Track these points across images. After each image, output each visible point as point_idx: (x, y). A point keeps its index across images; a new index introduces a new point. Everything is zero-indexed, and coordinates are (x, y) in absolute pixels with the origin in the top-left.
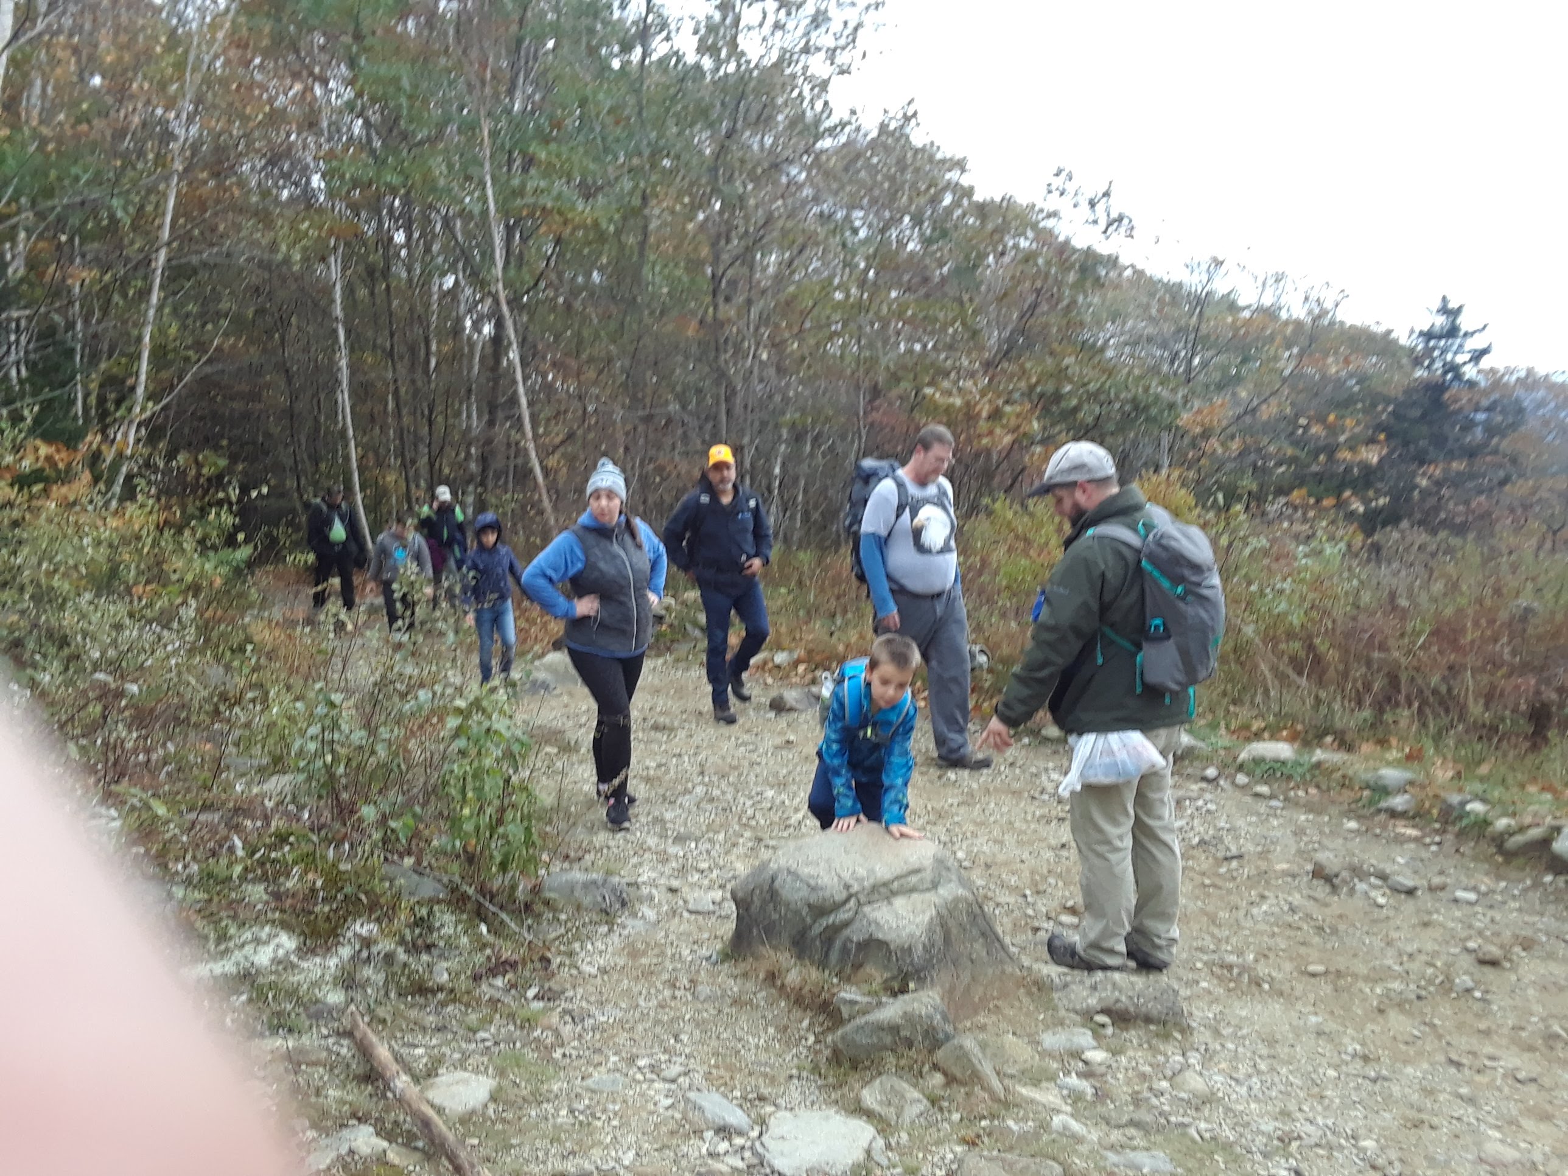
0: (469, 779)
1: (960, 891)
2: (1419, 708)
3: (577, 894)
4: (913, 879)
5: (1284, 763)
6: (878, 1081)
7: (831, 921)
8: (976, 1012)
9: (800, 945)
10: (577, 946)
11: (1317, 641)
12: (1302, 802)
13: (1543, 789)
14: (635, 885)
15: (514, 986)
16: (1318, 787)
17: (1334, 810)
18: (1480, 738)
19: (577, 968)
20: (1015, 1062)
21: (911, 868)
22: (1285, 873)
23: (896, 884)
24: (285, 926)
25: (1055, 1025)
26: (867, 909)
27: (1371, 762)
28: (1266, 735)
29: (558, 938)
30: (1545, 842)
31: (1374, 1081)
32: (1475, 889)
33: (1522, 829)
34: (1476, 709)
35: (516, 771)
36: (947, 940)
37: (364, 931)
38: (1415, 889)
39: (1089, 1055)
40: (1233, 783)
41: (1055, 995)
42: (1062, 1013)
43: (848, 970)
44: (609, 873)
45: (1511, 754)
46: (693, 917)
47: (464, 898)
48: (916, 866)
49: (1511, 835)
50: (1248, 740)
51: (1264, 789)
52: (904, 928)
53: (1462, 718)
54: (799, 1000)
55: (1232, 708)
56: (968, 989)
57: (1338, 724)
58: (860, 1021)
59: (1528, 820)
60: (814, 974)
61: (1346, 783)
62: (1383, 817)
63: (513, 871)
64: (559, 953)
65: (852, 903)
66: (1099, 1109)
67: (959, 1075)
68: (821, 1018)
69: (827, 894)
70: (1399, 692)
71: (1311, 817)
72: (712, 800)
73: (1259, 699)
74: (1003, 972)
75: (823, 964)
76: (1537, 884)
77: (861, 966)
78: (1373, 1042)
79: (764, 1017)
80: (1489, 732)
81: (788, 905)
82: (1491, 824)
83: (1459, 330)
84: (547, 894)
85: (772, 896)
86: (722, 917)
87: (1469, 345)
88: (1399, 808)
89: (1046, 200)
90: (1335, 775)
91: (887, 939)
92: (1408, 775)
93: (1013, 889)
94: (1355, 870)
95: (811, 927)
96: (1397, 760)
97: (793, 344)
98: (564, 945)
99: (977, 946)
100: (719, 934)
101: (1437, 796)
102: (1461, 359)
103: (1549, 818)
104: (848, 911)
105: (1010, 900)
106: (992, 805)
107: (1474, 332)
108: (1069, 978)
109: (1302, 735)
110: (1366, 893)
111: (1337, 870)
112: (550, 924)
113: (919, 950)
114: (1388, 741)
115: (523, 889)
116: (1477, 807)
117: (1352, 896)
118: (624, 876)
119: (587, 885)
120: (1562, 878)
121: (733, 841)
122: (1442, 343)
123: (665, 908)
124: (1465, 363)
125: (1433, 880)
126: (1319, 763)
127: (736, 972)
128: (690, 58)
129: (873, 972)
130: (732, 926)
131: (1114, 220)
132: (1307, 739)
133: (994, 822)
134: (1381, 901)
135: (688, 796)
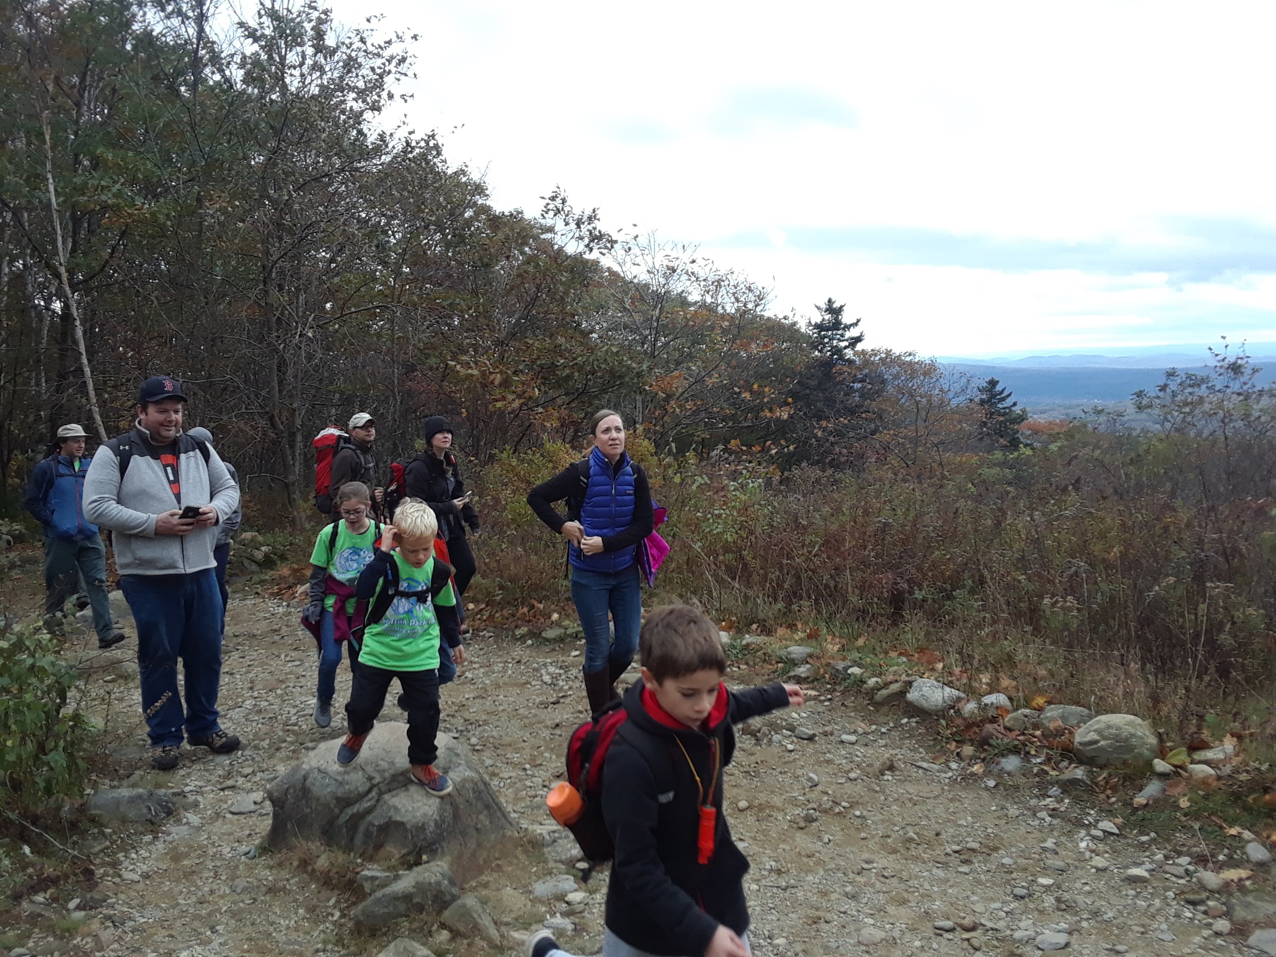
1: (468, 774)
2: (816, 600)
3: (121, 809)
6: (393, 944)
7: (355, 810)
8: (481, 873)
9: (329, 835)
10: (121, 856)
11: (745, 553)
12: (736, 675)
13: (901, 654)
14: (181, 794)
15: (55, 899)
16: (747, 664)
18: (857, 619)
19: (120, 876)
20: (511, 911)
25: (545, 875)
26: (386, 797)
27: (784, 642)
29: (102, 851)
30: (902, 693)
31: (785, 889)
32: (855, 732)
33: (886, 685)
34: (854, 599)
36: (456, 816)
38: (814, 735)
39: (571, 897)
41: (546, 850)
42: (551, 864)
43: (370, 850)
44: (155, 786)
45: (879, 630)
46: (236, 817)
47: (7, 822)
49: (879, 690)
52: (419, 808)
53: (844, 606)
54: (327, 881)
56: (473, 855)
57: (761, 616)
58: (379, 894)
59: (890, 678)
60: (341, 858)
61: (766, 658)
63: (57, 794)
64: (103, 865)
65: (374, 793)
66: (578, 941)
67: (462, 929)
68: (346, 896)
69: (352, 788)
70: (802, 588)
72: (260, 712)
73: (705, 599)
74: (504, 836)
75: (348, 848)
76: (898, 725)
77: (382, 845)
78: (784, 858)
79: (296, 901)
80: (862, 614)
81: (318, 799)
82: (865, 682)
83: (841, 324)
84: (93, 812)
85: (304, 793)
86: (261, 815)
87: (848, 335)
88: (803, 675)
89: (544, 218)
90: (758, 653)
91: (404, 820)
92: (808, 650)
93: (515, 765)
94: (772, 725)
95: (338, 817)
96: (802, 639)
97: (335, 324)
98: (109, 856)
99: (481, 817)
100: (257, 830)
101: (828, 664)
102: (843, 344)
103: (904, 675)
104: (370, 800)
105: (513, 774)
106: (501, 697)
107: (851, 325)
108: (557, 835)
109: (736, 624)
110: (780, 742)
111: (759, 726)
112: (95, 839)
113: (432, 827)
114: (795, 625)
115: (70, 809)
116: (855, 670)
117: (770, 745)
118: (172, 788)
119: (132, 800)
120: (914, 720)
121: (276, 746)
122: (830, 333)
123: (209, 812)
124: (846, 347)
125: (826, 728)
126: (748, 645)
127: (272, 863)
128: (239, 86)
129: (393, 850)
130: (271, 822)
131: (596, 237)
132: (739, 628)
133: (503, 710)
134: (790, 747)
135: (238, 710)
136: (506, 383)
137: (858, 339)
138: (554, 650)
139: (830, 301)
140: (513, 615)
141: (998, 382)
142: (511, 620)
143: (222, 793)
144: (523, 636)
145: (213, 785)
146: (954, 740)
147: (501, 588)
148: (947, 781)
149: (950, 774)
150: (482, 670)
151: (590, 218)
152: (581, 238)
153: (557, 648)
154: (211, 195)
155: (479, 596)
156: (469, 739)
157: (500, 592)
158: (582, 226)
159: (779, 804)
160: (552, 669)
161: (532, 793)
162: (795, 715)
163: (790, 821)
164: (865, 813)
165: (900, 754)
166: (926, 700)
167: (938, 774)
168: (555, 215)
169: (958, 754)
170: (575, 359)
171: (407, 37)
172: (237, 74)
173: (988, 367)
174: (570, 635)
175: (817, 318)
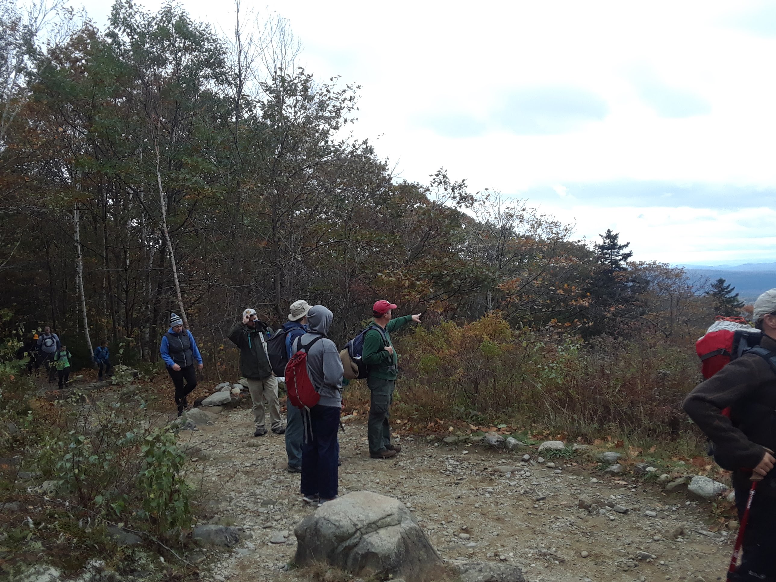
0: (154, 479)
1: (413, 525)
2: (620, 422)
3: (212, 537)
4: (389, 519)
5: (560, 451)
7: (347, 544)
9: (332, 558)
10: (212, 565)
11: (570, 391)
12: (570, 469)
13: (680, 459)
14: (242, 530)
16: (577, 462)
17: (585, 473)
18: (649, 435)
19: (213, 577)
21: (387, 513)
22: (567, 506)
23: (380, 522)
24: (54, 564)
26: (365, 536)
27: (600, 449)
28: (550, 437)
29: (202, 562)
30: (685, 485)
32: (654, 510)
33: (673, 479)
34: (645, 421)
35: (178, 472)
36: (407, 551)
37: (97, 565)
38: (627, 510)
40: (537, 462)
41: (462, 576)
43: (357, 570)
44: (228, 524)
45: (664, 443)
46: (274, 545)
47: (152, 542)
48: (390, 513)
49: (669, 482)
50: (542, 440)
51: (552, 464)
52: (385, 545)
53: (640, 426)
55: (533, 425)
56: (418, 575)
57: (583, 431)
59: (676, 474)
60: (340, 573)
61: (590, 459)
62: (608, 475)
63: (178, 527)
64: (203, 570)
65: (358, 534)
69: (345, 530)
70: (610, 415)
71: (575, 477)
72: (280, 482)
73: (546, 420)
74: (435, 565)
75: (344, 568)
76: (683, 506)
77: (364, 567)
80: (652, 432)
81: (325, 537)
82: (658, 477)
83: (617, 245)
84: (196, 538)
85: (316, 532)
86: (288, 544)
87: (621, 252)
88: (615, 471)
89: (432, 186)
90: (584, 456)
91: (377, 551)
92: (618, 455)
93: (436, 521)
94: (598, 503)
95: (337, 548)
96: (612, 447)
97: (313, 252)
98: (206, 565)
99: (422, 553)
100: (287, 554)
101: (632, 464)
102: (618, 258)
103: (685, 473)
104: (356, 538)
105: (435, 527)
106: (422, 478)
107: (624, 246)
108: (468, 566)
109: (567, 437)
110: (604, 514)
111: (590, 503)
112: (198, 554)
113: (393, 557)
114: (607, 438)
115: (183, 536)
116: (651, 469)
117: (598, 516)
118: (236, 526)
119: (217, 532)
120: (694, 503)
121: (292, 503)
122: (609, 251)
123: (259, 541)
124: (620, 260)
125: (635, 506)
126: (576, 450)
127: (298, 574)
128: (260, 119)
129: (370, 570)
130: (296, 549)
131: (464, 197)
132: (570, 439)
133: (424, 487)
134: (612, 517)
135: (268, 481)
136: (412, 285)
137: (629, 255)
138: (452, 450)
139: (609, 231)
140: (425, 428)
141: (724, 281)
142: (423, 430)
143: (265, 530)
144: (432, 441)
145: (259, 525)
146: (723, 516)
147: (417, 410)
148: (721, 543)
149: (722, 539)
150: (409, 461)
151: (460, 186)
152: (454, 198)
153: (454, 449)
154: (244, 181)
155: (404, 416)
156: (406, 504)
157: (416, 413)
158: (455, 190)
159: (610, 555)
160: (452, 462)
161: (448, 539)
162: (613, 497)
163: (617, 566)
164: (667, 563)
165: (688, 525)
166: (702, 489)
167: (714, 538)
168: (439, 185)
169: (727, 526)
170: (453, 271)
171: (354, 88)
172: (259, 113)
173: (717, 271)
174: (461, 441)
175: (601, 242)
